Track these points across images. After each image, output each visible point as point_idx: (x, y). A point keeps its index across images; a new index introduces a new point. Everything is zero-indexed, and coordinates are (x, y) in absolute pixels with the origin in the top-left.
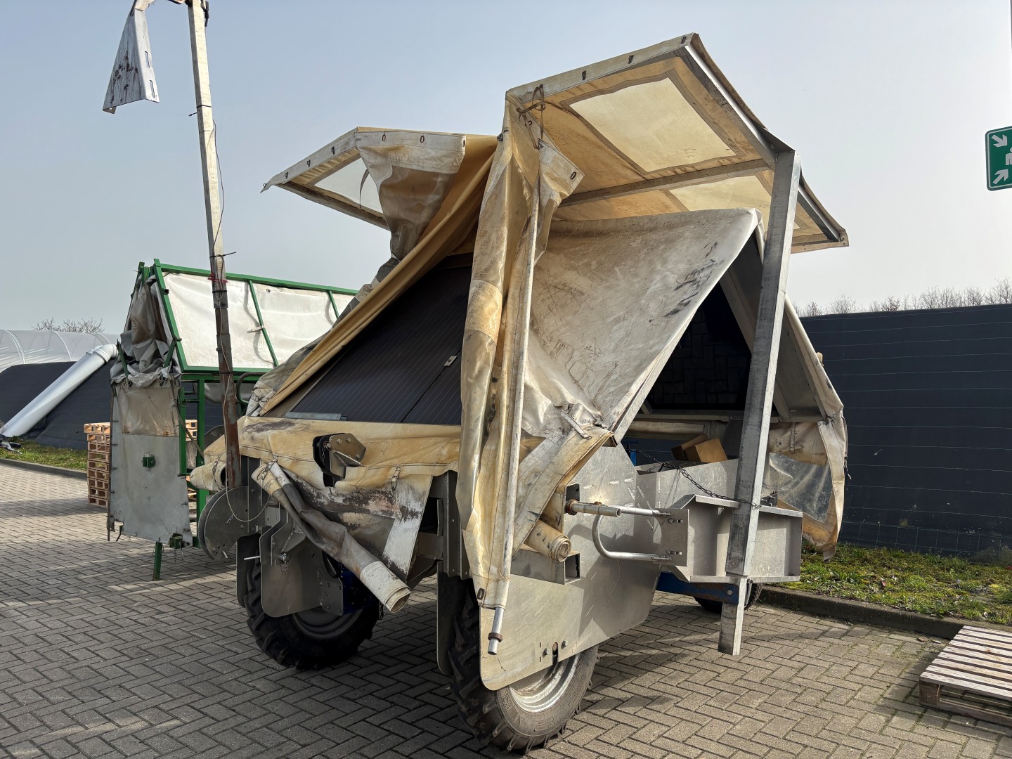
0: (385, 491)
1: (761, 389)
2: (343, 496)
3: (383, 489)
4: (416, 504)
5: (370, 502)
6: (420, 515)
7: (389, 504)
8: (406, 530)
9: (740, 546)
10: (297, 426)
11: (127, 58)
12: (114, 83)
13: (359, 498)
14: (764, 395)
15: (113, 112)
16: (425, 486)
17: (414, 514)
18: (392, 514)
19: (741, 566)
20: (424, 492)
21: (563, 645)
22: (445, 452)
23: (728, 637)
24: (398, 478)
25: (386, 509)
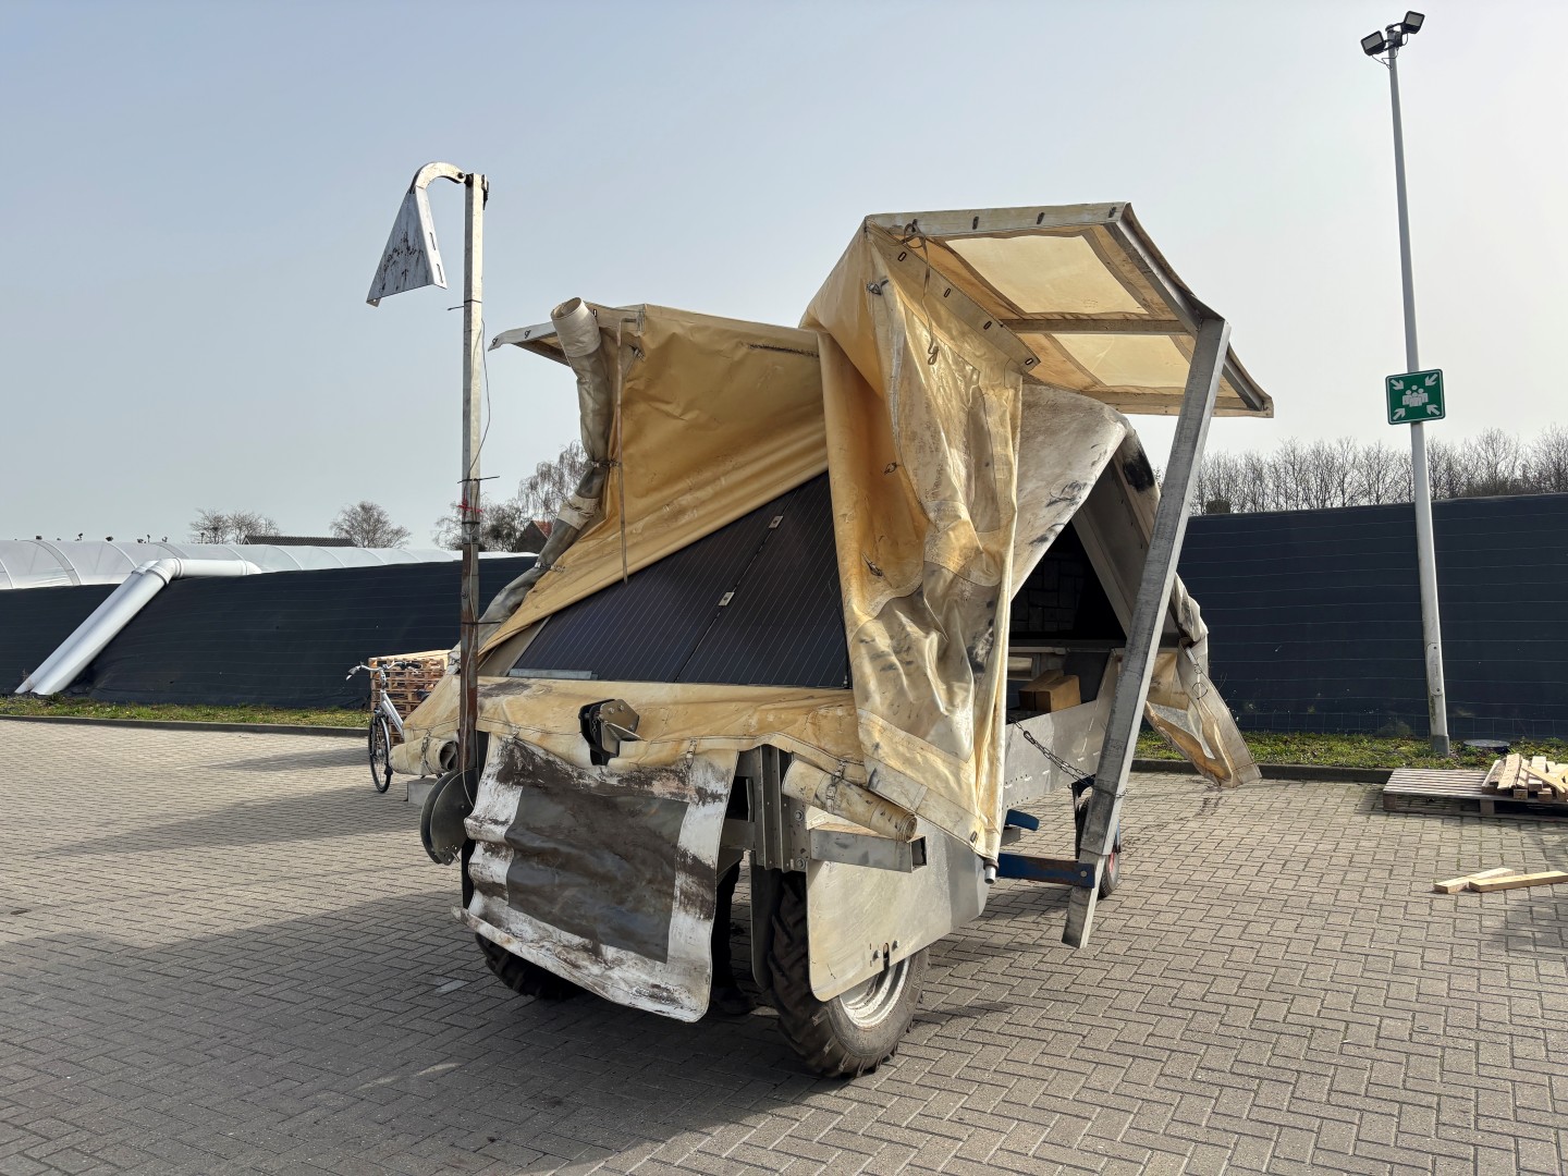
0: (676, 770)
1: (1148, 626)
2: (619, 776)
3: (673, 767)
4: (718, 785)
5: (654, 782)
6: (724, 798)
7: (681, 785)
8: (706, 817)
9: (1102, 819)
10: (534, 687)
11: (406, 240)
12: (385, 270)
13: (640, 779)
14: (1151, 635)
15: (376, 305)
16: (730, 764)
17: (716, 797)
18: (685, 796)
19: (1100, 844)
20: (728, 771)
21: (895, 946)
22: (754, 721)
23: (1076, 927)
24: (694, 754)
25: (676, 791)
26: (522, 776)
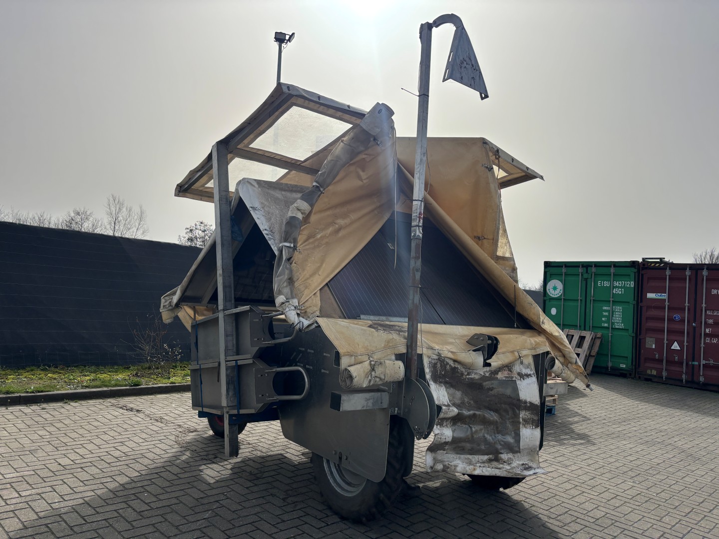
0: (509, 366)
4: (527, 370)
5: (499, 373)
6: (533, 375)
7: (510, 373)
8: (529, 384)
13: (496, 372)
16: (530, 361)
17: (528, 376)
18: (512, 377)
20: (531, 364)
25: (508, 375)
26: (440, 377)
